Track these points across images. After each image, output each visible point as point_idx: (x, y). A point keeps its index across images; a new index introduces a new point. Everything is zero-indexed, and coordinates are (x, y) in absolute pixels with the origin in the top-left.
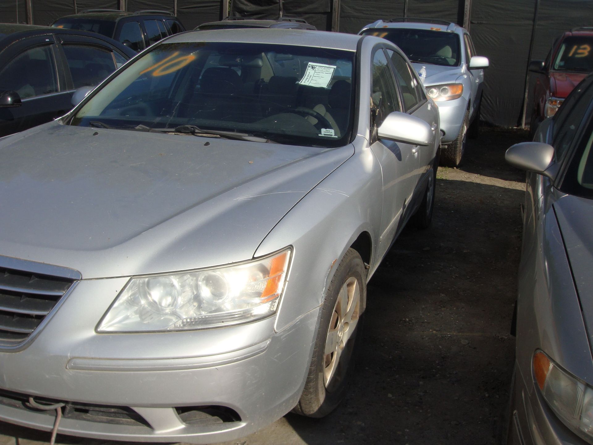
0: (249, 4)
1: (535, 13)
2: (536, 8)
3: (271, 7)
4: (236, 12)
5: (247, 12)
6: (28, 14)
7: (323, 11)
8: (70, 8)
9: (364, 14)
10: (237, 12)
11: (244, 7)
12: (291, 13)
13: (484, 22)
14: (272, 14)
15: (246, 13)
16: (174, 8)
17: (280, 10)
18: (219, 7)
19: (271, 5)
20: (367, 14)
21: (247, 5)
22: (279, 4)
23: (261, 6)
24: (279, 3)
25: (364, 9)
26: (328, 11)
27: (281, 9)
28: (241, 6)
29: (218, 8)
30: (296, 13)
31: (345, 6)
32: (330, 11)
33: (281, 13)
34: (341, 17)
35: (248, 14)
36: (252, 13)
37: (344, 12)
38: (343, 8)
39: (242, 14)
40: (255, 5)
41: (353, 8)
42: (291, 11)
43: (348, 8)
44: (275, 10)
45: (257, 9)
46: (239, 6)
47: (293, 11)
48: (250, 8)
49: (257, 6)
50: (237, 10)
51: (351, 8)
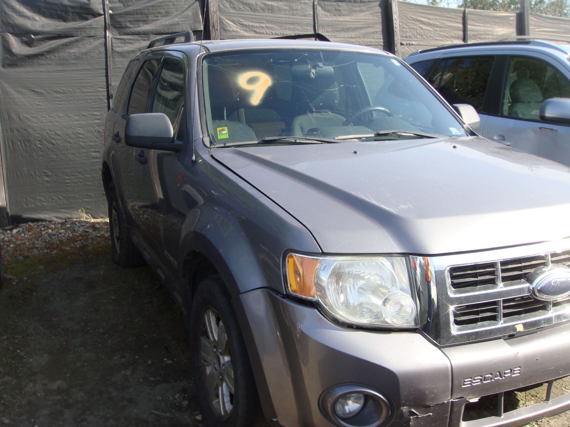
0: (37, 17)
1: (465, 30)
2: (464, 24)
3: (88, 22)
4: (10, 36)
5: (36, 33)
10: (10, 33)
11: (29, 24)
13: (414, 43)
15: (33, 36)
19: (87, 19)
22: (103, 16)
23: (65, 20)
24: (105, 14)
26: (199, 29)
27: (107, 26)
28: (20, 21)
30: (138, 34)
31: (227, 21)
32: (203, 30)
35: (37, 37)
36: (48, 36)
37: (225, 30)
38: (223, 22)
39: (25, 39)
40: (52, 19)
41: (240, 24)
42: (129, 30)
43: (231, 23)
44: (97, 28)
45: (59, 28)
46: (14, 22)
47: (132, 30)
48: (43, 26)
49: (55, 21)
50: (11, 30)
51: (235, 24)
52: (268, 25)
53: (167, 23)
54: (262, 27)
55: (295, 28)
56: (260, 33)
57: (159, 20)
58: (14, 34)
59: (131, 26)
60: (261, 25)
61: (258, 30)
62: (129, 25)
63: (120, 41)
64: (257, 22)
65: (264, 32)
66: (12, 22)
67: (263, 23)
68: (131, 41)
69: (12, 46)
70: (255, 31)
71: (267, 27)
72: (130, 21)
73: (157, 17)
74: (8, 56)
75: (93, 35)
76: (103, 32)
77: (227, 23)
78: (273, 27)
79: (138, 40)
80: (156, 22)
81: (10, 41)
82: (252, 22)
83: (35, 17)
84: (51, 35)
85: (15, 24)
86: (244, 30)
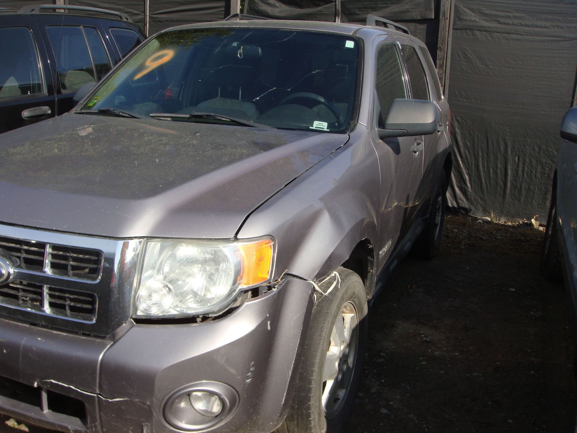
0: (278, 4)
3: (319, 8)
7: (419, 18)
9: (500, 23)
16: (144, 12)
18: (224, 9)
19: (319, 6)
20: (509, 24)
21: (275, 6)
22: (334, 3)
23: (301, 7)
26: (429, 17)
29: (223, 11)
31: (464, 9)
32: (433, 18)
34: (455, 29)
37: (460, 19)
38: (459, 11)
40: (290, 6)
41: (480, 13)
42: (357, 17)
43: (469, 12)
44: (327, 14)
46: (258, 8)
47: (360, 17)
48: (280, 12)
49: (293, 8)
51: (474, 12)
52: (517, 15)
53: (396, 10)
54: (509, 17)
55: (554, 19)
56: (504, 24)
57: (388, 7)
59: (359, 12)
60: (508, 14)
61: (502, 20)
64: (502, 11)
65: (511, 22)
66: (257, 9)
67: (511, 12)
70: (498, 21)
71: (515, 17)
72: (358, 8)
73: (387, 4)
77: (463, 11)
78: (523, 17)
80: (385, 10)
82: (497, 11)
83: (276, 4)
85: (260, 10)
86: (484, 20)
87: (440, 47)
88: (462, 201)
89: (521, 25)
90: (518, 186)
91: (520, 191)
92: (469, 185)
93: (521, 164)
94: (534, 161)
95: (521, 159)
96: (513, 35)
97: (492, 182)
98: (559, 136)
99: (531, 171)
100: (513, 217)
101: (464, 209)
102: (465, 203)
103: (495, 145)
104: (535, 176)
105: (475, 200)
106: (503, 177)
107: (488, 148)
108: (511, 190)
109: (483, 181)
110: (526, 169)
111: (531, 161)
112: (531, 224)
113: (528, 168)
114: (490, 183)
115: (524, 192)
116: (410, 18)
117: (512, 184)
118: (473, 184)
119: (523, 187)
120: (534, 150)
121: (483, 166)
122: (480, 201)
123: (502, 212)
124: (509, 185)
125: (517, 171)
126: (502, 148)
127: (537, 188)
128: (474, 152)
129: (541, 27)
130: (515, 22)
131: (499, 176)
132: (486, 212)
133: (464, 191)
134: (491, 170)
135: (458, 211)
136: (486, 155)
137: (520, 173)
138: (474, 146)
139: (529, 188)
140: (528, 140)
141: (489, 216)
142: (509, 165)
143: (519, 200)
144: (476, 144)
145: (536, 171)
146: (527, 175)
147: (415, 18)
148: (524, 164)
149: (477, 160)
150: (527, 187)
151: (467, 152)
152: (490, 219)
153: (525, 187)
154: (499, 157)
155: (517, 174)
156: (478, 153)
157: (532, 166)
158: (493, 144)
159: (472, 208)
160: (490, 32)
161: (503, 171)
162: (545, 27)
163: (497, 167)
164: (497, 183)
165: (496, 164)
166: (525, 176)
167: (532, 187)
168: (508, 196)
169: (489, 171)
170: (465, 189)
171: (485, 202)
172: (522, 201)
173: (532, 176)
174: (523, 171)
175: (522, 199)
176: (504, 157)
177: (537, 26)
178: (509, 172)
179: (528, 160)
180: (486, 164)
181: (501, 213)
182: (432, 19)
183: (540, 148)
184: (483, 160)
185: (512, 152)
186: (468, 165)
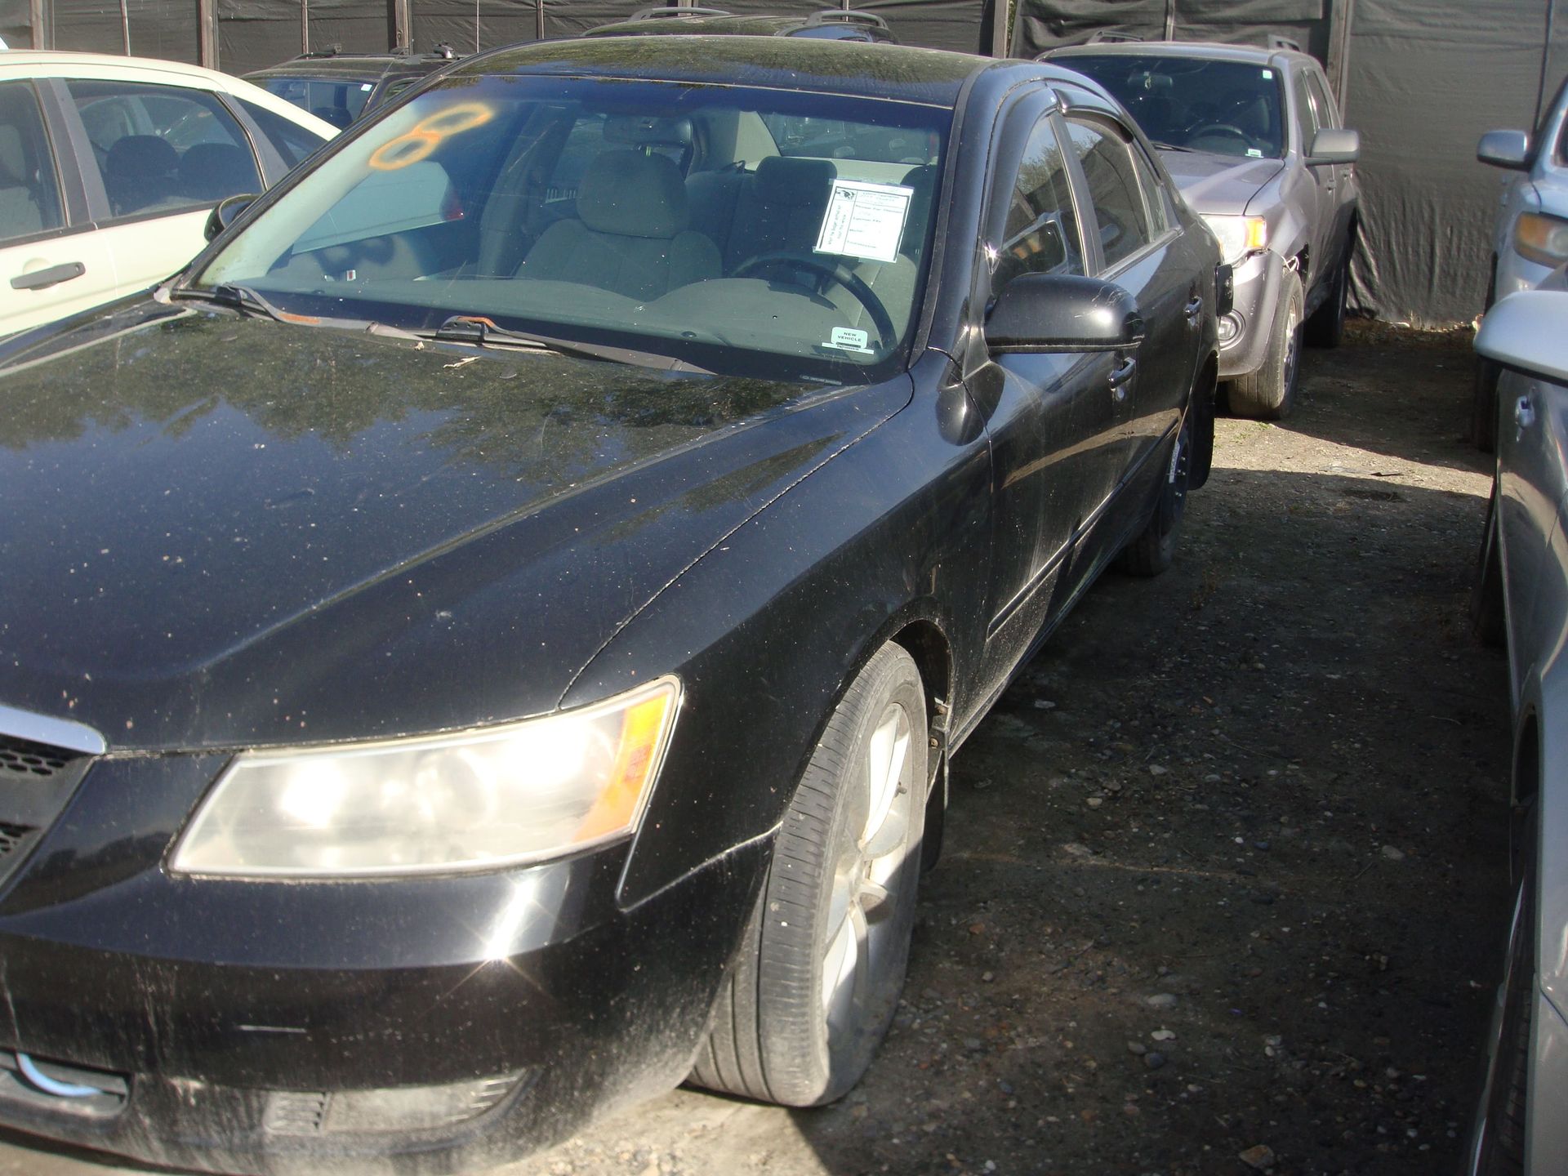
3: (1142, 3)
4: (1033, 20)
5: (1067, 18)
6: (398, 26)
7: (1299, 17)
8: (524, 7)
9: (1423, 24)
10: (1035, 17)
11: (1059, 5)
12: (1198, 22)
14: (1143, 25)
15: (1062, 22)
17: (1167, 13)
25: (1426, 10)
26: (1314, 17)
27: (1170, 10)
30: (1214, 22)
31: (1369, 4)
32: (1321, 18)
33: (1171, 22)
34: (1354, 34)
35: (1068, 23)
36: (1081, 22)
37: (1363, 20)
38: (1360, 7)
39: (1053, 25)
41: (1393, 9)
42: (1201, 16)
43: (1376, 7)
44: (1153, 11)
45: (1098, 11)
47: (1205, 16)
48: (1077, 8)
49: (1097, 1)
50: (1036, 12)
51: (1384, 8)
52: (1449, 11)
53: (1263, 6)
54: (1437, 15)
55: (1507, 17)
56: (1430, 25)
58: (1039, 18)
59: (1205, 9)
60: (1436, 10)
61: (1427, 20)
62: (1202, 8)
63: (1186, 33)
65: (1439, 23)
67: (1439, 7)
68: (1203, 33)
69: (1034, 36)
70: (1420, 21)
71: (1446, 15)
72: (1204, 4)
74: (1028, 48)
75: (1147, 22)
76: (1163, 19)
78: (1459, 14)
79: (1214, 32)
80: (1245, 5)
81: (1033, 26)
84: (1086, 21)
85: (1042, 4)
86: (1399, 19)
87: (1331, 63)
88: (1365, 298)
89: (1455, 27)
90: (1452, 272)
91: (1454, 280)
92: (1375, 273)
93: (1455, 240)
94: (1475, 233)
95: (1455, 230)
96: (1442, 43)
97: (1411, 267)
98: (1475, 159)
99: (1471, 249)
100: (1444, 320)
101: (1369, 311)
102: (1369, 302)
103: (1415, 209)
104: (1478, 257)
105: (1385, 295)
106: (1428, 260)
107: (1404, 215)
108: (1440, 278)
109: (1398, 267)
110: (1463, 246)
111: (1470, 233)
112: (1471, 329)
113: (1466, 244)
114: (1408, 269)
115: (1460, 281)
116: (1284, 19)
117: (1442, 270)
118: (1382, 272)
119: (1459, 274)
120: (1475, 216)
121: (1398, 244)
122: (1393, 297)
123: (1427, 313)
124: (1437, 270)
125: (1449, 250)
126: (1426, 215)
127: (1480, 275)
128: (1383, 223)
129: (1485, 29)
130: (1447, 21)
131: (1422, 258)
132: (1402, 314)
133: (1368, 284)
134: (1410, 249)
135: (1361, 312)
136: (1401, 226)
137: (1454, 252)
138: (1383, 213)
139: (1468, 274)
140: (1466, 201)
141: (1408, 320)
142: (1437, 240)
143: (1453, 294)
144: (1386, 211)
145: (1478, 249)
146: (1465, 255)
147: (1292, 17)
148: (1460, 239)
149: (1387, 235)
150: (1465, 274)
151: (1372, 222)
152: (1408, 325)
153: (1462, 274)
154: (1422, 228)
155: (1450, 254)
156: (1389, 224)
157: (1472, 240)
158: (1412, 208)
159: (1382, 310)
160: (1407, 38)
161: (1428, 249)
162: (1493, 29)
163: (1419, 245)
164: (1418, 270)
165: (1418, 240)
166: (1462, 256)
167: (1472, 273)
168: (1435, 288)
169: (1407, 252)
170: (1369, 281)
171: (1401, 298)
172: (1458, 296)
173: (1471, 256)
174: (1459, 249)
175: (1458, 292)
176: (1430, 229)
177: (1479, 28)
178: (1438, 251)
179: (1466, 233)
180: (1401, 240)
181: (1425, 314)
182: (1317, 21)
183: (1484, 213)
184: (1397, 234)
185: (1442, 219)
186: (1375, 243)
